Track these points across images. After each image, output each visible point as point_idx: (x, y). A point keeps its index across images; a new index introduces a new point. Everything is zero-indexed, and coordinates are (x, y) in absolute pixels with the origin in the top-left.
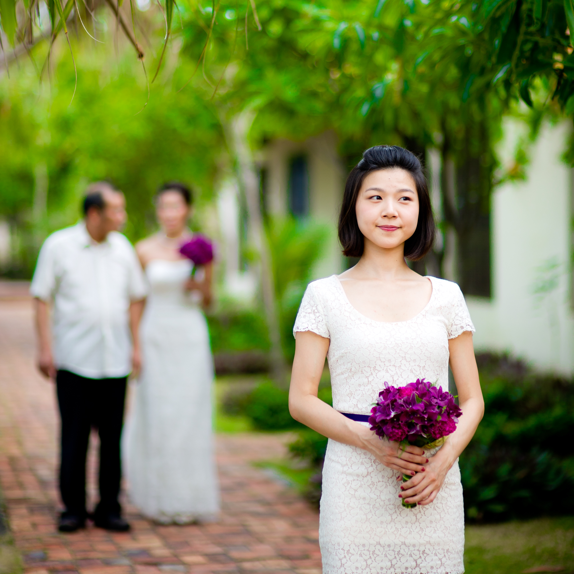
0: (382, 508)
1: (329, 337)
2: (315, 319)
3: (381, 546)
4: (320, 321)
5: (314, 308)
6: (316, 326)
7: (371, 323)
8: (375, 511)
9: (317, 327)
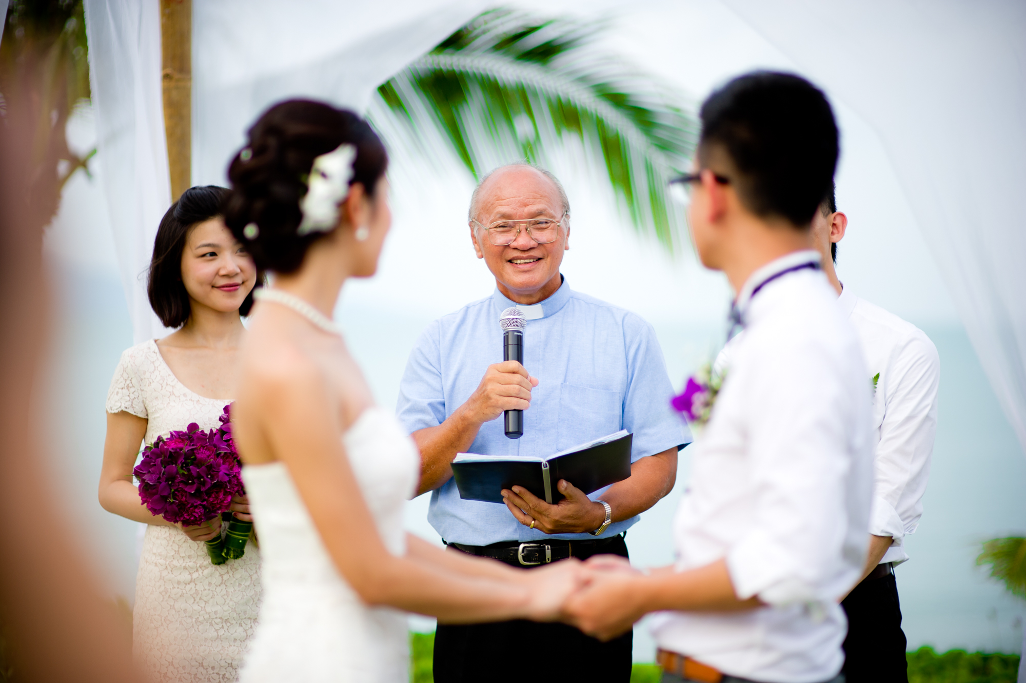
0: (207, 622)
1: (146, 417)
2: (129, 396)
3: (204, 669)
4: (136, 397)
5: (128, 382)
6: (130, 403)
7: (199, 400)
8: (198, 626)
9: (132, 405)
